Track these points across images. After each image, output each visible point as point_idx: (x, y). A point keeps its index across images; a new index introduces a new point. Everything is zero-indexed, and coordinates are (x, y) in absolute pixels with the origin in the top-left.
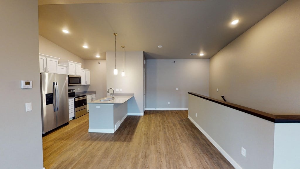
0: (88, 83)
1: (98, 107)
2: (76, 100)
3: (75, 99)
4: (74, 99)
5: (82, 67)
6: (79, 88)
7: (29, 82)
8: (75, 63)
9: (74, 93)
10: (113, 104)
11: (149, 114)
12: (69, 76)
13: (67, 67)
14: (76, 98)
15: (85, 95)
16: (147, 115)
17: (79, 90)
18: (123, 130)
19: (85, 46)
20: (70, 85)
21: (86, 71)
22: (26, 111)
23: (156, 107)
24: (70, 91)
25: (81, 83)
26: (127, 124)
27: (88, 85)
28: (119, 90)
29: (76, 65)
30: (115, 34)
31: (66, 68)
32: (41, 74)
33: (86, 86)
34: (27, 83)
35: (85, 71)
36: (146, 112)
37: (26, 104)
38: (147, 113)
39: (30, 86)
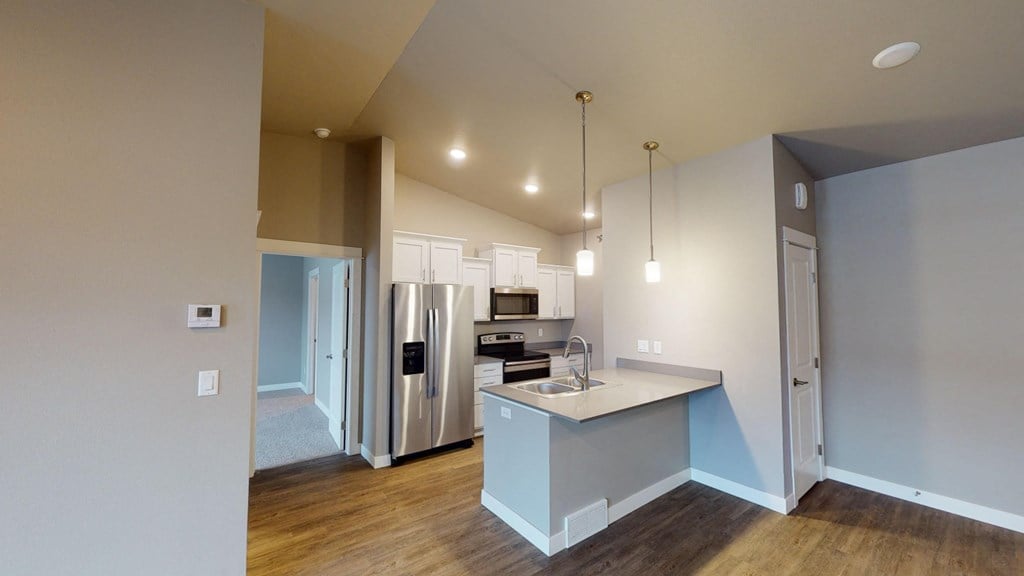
0: (568, 313)
1: (506, 412)
2: (508, 370)
3: (504, 365)
4: (501, 364)
5: (541, 259)
6: (540, 330)
7: (211, 309)
8: (517, 250)
9: (521, 344)
10: (547, 415)
11: (841, 522)
12: (496, 291)
13: (491, 263)
14: (507, 364)
15: (547, 356)
16: (814, 523)
17: (541, 334)
18: (599, 565)
19: (532, 188)
20: (497, 317)
21: (559, 272)
22: (199, 394)
23: (920, 485)
24: (508, 337)
25: (536, 313)
26: (646, 536)
27: (571, 321)
28: (651, 347)
29: (521, 253)
30: (582, 97)
31: (487, 266)
32: (394, 285)
33: (564, 323)
34: (207, 312)
35: (554, 272)
36: (823, 493)
37: (201, 373)
38: (825, 504)
39: (214, 320)
